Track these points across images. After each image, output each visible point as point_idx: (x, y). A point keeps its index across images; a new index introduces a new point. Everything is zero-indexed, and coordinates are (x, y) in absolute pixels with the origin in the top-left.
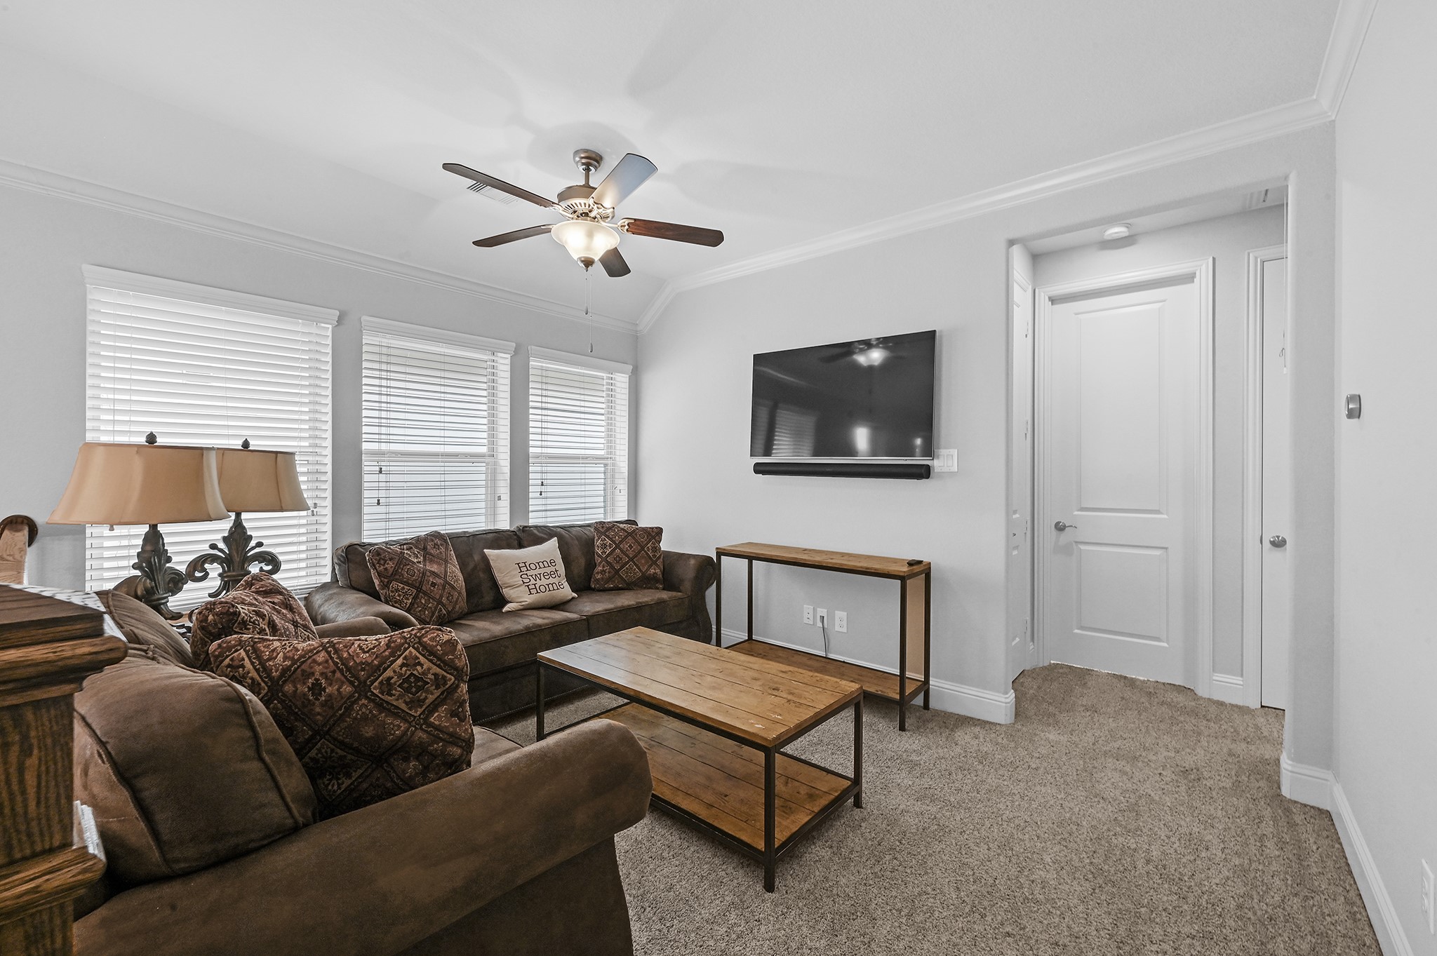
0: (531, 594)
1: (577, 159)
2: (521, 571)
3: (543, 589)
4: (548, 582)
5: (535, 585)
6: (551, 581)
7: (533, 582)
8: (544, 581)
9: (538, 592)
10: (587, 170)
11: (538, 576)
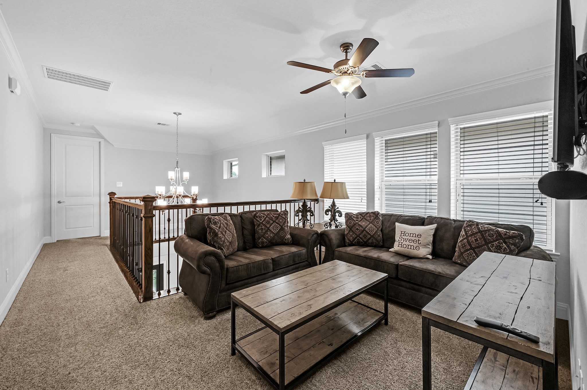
0: (399, 246)
1: (342, 49)
2: (401, 235)
3: (405, 246)
4: (409, 244)
5: (402, 243)
6: (412, 244)
7: (402, 241)
8: (407, 243)
9: (401, 247)
10: (346, 52)
11: (407, 240)
